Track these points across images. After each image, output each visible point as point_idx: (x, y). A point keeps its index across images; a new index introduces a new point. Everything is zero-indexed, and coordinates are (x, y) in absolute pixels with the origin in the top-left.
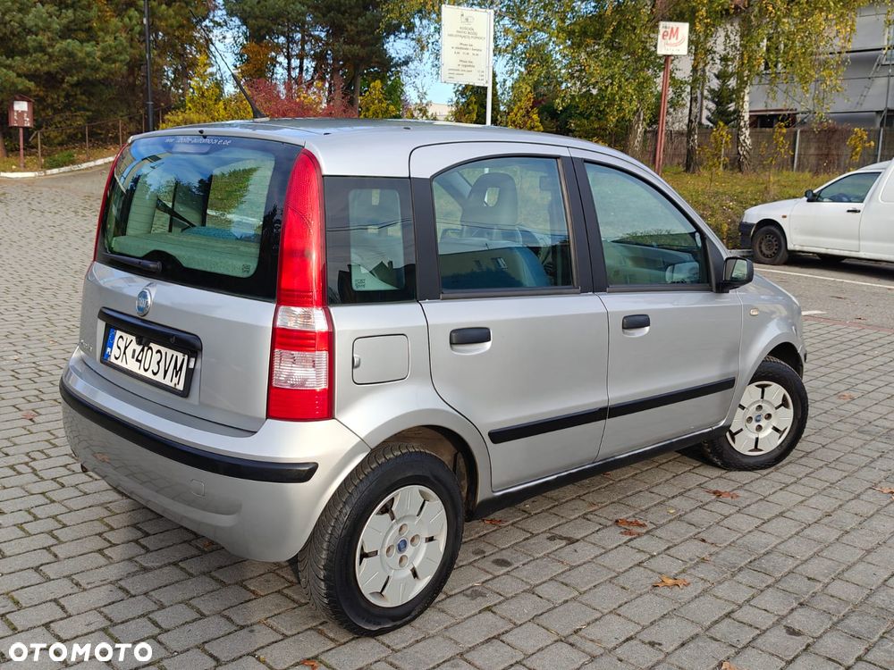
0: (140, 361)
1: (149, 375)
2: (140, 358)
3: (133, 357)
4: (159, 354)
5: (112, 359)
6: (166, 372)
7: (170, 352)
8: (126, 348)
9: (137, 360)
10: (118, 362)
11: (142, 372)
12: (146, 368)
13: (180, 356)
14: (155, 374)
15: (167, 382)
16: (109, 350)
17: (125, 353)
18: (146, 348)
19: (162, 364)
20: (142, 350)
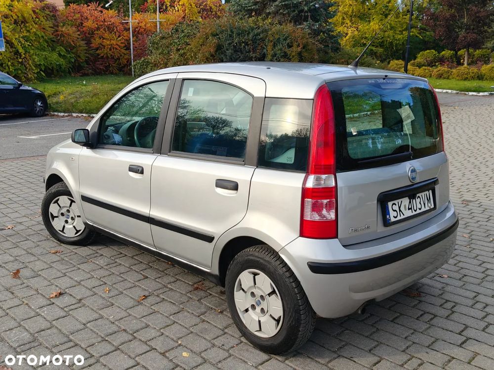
0: (411, 209)
1: (418, 211)
2: (410, 207)
3: (405, 209)
4: (419, 198)
5: (393, 220)
6: (424, 204)
7: (423, 194)
8: (400, 208)
9: (409, 209)
10: (399, 218)
11: (414, 213)
12: (415, 209)
13: (427, 192)
14: (420, 209)
15: (427, 208)
16: (388, 216)
17: (400, 211)
18: (412, 200)
19: (422, 203)
20: (410, 202)
